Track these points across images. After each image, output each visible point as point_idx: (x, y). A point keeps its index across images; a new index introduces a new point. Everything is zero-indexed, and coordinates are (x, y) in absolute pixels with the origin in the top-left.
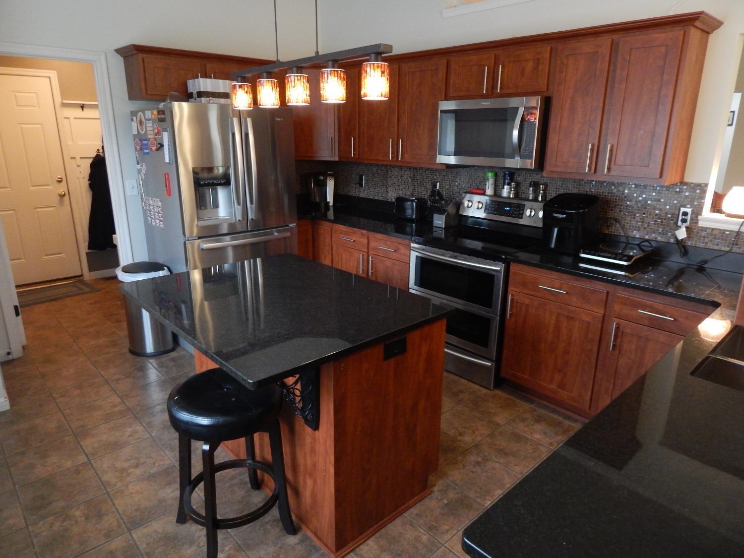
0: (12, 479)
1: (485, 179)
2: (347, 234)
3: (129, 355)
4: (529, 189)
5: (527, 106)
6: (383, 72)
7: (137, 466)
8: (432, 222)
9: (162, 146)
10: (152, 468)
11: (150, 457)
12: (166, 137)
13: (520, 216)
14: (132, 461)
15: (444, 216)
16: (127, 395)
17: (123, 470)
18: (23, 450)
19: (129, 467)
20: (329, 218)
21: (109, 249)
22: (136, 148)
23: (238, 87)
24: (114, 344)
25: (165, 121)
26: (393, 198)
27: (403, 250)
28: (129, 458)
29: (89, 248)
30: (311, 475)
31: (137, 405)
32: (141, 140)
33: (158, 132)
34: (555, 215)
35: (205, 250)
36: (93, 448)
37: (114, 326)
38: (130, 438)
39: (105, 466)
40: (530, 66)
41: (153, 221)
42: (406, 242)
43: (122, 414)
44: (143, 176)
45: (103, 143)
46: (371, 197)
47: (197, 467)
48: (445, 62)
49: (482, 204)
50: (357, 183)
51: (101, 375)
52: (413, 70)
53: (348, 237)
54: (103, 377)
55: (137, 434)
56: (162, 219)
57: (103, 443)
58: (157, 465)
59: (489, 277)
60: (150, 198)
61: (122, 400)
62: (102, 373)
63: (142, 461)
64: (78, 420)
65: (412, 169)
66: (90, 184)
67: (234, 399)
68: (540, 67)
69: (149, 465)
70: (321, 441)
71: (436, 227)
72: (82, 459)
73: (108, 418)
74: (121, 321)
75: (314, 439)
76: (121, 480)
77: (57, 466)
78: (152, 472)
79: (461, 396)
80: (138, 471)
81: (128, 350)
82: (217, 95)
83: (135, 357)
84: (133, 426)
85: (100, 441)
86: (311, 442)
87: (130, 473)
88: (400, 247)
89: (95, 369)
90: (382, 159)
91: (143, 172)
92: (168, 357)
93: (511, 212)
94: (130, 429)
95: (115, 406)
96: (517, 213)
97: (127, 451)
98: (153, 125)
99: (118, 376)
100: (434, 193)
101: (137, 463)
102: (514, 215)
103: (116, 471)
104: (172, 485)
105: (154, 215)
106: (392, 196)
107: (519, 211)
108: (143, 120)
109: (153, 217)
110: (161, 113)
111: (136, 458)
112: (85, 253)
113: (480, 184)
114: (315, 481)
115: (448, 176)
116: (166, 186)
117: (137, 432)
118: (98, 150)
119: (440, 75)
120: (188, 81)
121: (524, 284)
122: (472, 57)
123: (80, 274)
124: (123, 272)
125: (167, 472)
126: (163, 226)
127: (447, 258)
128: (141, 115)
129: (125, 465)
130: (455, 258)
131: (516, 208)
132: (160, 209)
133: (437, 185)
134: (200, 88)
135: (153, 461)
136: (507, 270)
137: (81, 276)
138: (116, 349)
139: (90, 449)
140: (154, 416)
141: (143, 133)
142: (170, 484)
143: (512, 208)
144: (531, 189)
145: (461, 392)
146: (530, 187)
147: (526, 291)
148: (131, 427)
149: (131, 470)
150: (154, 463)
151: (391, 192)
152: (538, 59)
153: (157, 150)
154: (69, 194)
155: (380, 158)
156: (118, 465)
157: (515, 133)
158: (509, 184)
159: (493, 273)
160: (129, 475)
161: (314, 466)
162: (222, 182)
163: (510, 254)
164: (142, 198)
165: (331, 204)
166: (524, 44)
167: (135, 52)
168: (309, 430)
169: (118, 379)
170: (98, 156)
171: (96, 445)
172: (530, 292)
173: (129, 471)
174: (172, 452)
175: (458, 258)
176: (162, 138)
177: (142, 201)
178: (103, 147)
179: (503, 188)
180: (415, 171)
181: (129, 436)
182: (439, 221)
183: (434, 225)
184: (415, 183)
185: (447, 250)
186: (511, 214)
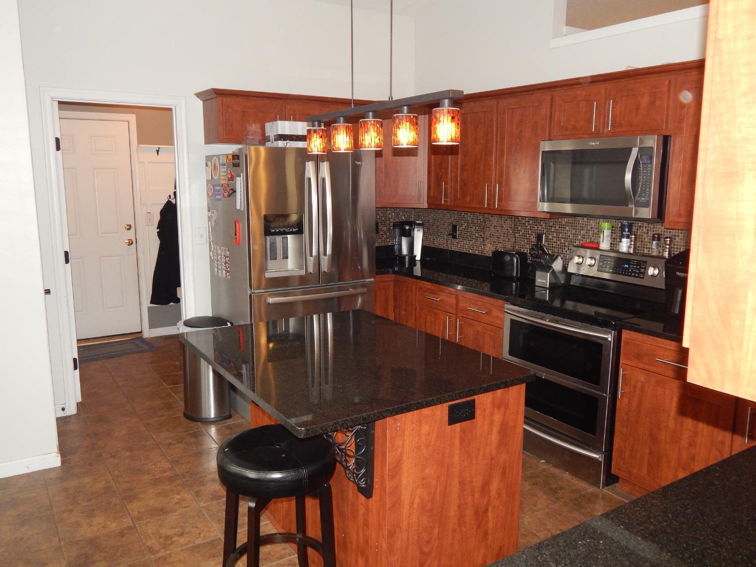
0: (59, 535)
1: (600, 231)
2: (432, 292)
3: (183, 419)
4: (652, 243)
5: (641, 146)
6: (453, 118)
7: (182, 534)
8: (534, 280)
9: (234, 191)
10: (197, 538)
11: (197, 527)
12: (239, 183)
13: (641, 275)
14: (177, 530)
15: (549, 274)
16: (177, 461)
17: (168, 537)
18: (71, 508)
19: (174, 534)
20: (415, 274)
21: (172, 303)
22: (208, 194)
23: (312, 132)
24: (169, 407)
25: (239, 167)
26: (490, 252)
27: (496, 312)
28: (174, 526)
29: (151, 303)
30: (363, 553)
31: (187, 472)
32: (214, 186)
33: (231, 177)
34: (678, 273)
35: (271, 304)
36: (138, 512)
37: (169, 388)
38: (178, 506)
39: (150, 532)
40: (645, 101)
41: (220, 272)
42: (500, 302)
43: (171, 479)
44: (213, 223)
45: (175, 188)
46: (465, 251)
47: (242, 537)
48: (549, 98)
49: (595, 259)
50: (450, 234)
51: (153, 438)
52: (512, 107)
53: (433, 296)
54: (155, 441)
55: (184, 502)
56: (229, 269)
57: (149, 508)
58: (202, 536)
59: (596, 347)
60: (219, 247)
61: (172, 466)
62: (154, 437)
63: (187, 530)
64: (127, 482)
65: (513, 219)
66: (158, 232)
67: (284, 455)
68: (658, 103)
69: (195, 535)
70: (374, 511)
71: (539, 286)
72: (127, 522)
73: (156, 482)
74: (177, 383)
75: (367, 510)
76: (164, 547)
77: (103, 527)
78: (197, 543)
79: (560, 493)
80: (182, 540)
81: (182, 415)
82: (294, 138)
83: (189, 421)
84: (182, 493)
85: (147, 506)
86: (364, 514)
87: (174, 541)
88: (493, 308)
89: (147, 431)
90: (477, 206)
91: (213, 219)
92: (224, 423)
93: (630, 270)
94: (178, 497)
95: (165, 472)
96: (638, 272)
97: (173, 518)
98: (227, 170)
99: (170, 441)
100: (538, 246)
101: (182, 532)
102: (633, 274)
103: (161, 538)
104: (216, 558)
105: (221, 265)
106: (488, 249)
107: (639, 270)
108: (218, 165)
109: (220, 267)
110: (236, 157)
111: (181, 526)
112: (147, 308)
113: (593, 236)
114: (367, 560)
115: (555, 227)
116: (236, 234)
117: (185, 500)
118: (170, 196)
119: (543, 112)
120: (266, 124)
121: (639, 357)
122: (579, 92)
123: (140, 331)
124: (184, 326)
125: (212, 544)
126: (229, 277)
127: (547, 322)
128: (215, 160)
129: (171, 532)
130: (557, 322)
131: (635, 265)
132: (227, 259)
133: (542, 237)
134: (277, 131)
135: (199, 532)
136: (618, 339)
137: (141, 332)
138: (171, 413)
139: (136, 513)
140: (204, 485)
141: (216, 178)
142: (214, 556)
143: (631, 266)
144: (654, 242)
145: (561, 488)
146: (653, 240)
147: (641, 365)
148: (178, 494)
149: (175, 539)
150: (200, 534)
151: (489, 245)
152: (655, 93)
153: (229, 196)
154: (136, 242)
155: (474, 205)
156: (164, 531)
157: (628, 177)
158: (628, 237)
159: (601, 342)
160: (172, 543)
161: (367, 541)
162: (294, 230)
163: (621, 320)
164: (210, 247)
165: (418, 258)
166: (638, 77)
167: (215, 96)
168: (362, 498)
169: (170, 444)
170: (169, 203)
171: (142, 510)
172: (646, 367)
173: (174, 539)
174: (219, 524)
175: (560, 322)
176: (235, 183)
177: (210, 250)
178: (175, 193)
179: (621, 241)
180: (517, 221)
181: (176, 503)
182: (543, 280)
183: (536, 285)
184: (517, 235)
185: (546, 313)
186: (630, 272)
